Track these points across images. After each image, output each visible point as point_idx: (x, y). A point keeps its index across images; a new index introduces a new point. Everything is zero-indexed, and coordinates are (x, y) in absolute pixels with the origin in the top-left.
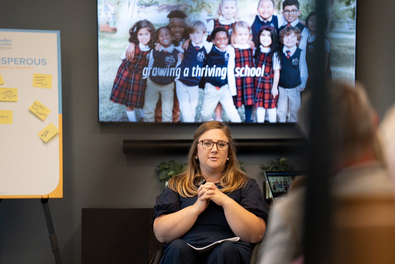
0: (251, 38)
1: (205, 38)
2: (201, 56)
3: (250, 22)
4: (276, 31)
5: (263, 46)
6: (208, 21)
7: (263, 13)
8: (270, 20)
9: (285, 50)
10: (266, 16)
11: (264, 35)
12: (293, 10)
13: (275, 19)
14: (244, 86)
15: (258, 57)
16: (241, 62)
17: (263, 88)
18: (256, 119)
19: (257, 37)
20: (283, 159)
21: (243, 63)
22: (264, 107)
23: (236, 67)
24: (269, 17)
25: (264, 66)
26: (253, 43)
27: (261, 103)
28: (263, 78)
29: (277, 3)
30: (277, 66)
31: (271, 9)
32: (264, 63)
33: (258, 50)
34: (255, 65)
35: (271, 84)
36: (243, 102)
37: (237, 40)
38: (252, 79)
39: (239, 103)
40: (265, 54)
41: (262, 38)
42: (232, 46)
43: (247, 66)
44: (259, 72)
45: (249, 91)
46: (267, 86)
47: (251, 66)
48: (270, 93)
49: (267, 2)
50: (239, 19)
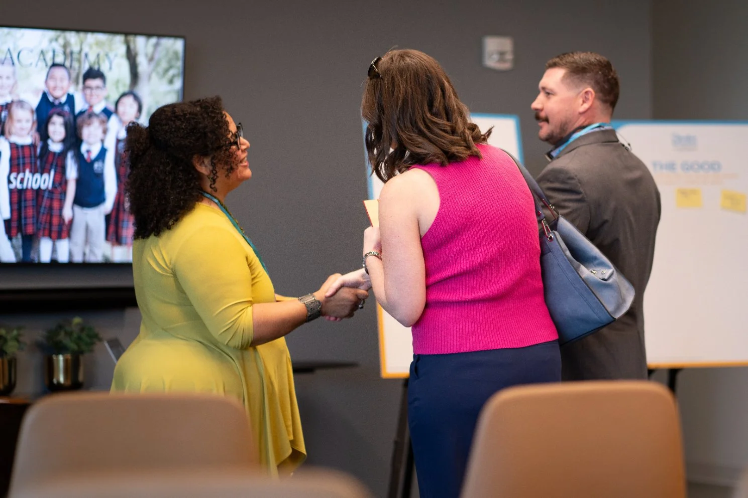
0: (35, 126)
3: (34, 101)
4: (72, 118)
5: (53, 141)
7: (55, 88)
8: (63, 99)
9: (84, 148)
10: (58, 93)
11: (54, 123)
12: (98, 87)
13: (71, 99)
14: (23, 204)
15: (44, 159)
16: (18, 165)
17: (51, 208)
18: (39, 257)
19: (43, 127)
20: (77, 320)
21: (21, 166)
22: (50, 236)
23: (11, 172)
25: (52, 173)
26: (37, 136)
27: (47, 232)
28: (51, 192)
29: (74, 75)
30: (72, 172)
31: (66, 83)
32: (54, 167)
33: (45, 147)
34: (40, 170)
35: (62, 201)
36: (20, 229)
37: (13, 130)
38: (35, 193)
39: (14, 231)
40: (54, 153)
41: (51, 129)
42: (6, 139)
43: (27, 171)
44: (45, 181)
45: (30, 212)
46: (56, 204)
47: (33, 171)
48: (61, 216)
49: (60, 73)
50: (18, 95)
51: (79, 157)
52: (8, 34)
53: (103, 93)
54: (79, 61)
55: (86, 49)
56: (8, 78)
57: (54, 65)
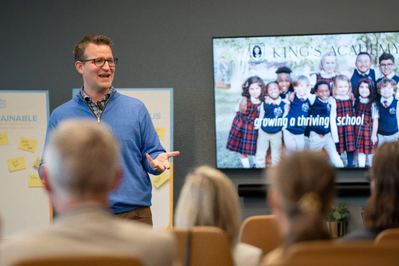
0: (351, 89)
1: (309, 90)
2: (305, 107)
3: (350, 75)
4: (373, 83)
5: (363, 97)
6: (311, 75)
7: (361, 67)
8: (368, 73)
9: (382, 100)
10: (364, 69)
11: (362, 87)
12: (389, 64)
13: (372, 72)
14: (346, 134)
16: (342, 112)
17: (363, 136)
18: (358, 164)
19: (356, 89)
21: (344, 113)
22: (364, 152)
23: (337, 116)
24: (367, 71)
25: (363, 115)
26: (352, 95)
27: (362, 149)
28: (362, 127)
29: (373, 58)
31: (368, 63)
32: (364, 112)
33: (358, 101)
34: (355, 115)
35: (370, 132)
36: (345, 149)
37: (338, 92)
38: (353, 128)
39: (342, 149)
40: (364, 104)
41: (361, 90)
42: (334, 98)
43: (347, 115)
44: (359, 121)
45: (351, 138)
46: (366, 134)
47: (351, 115)
48: (370, 140)
49: (364, 58)
50: (339, 73)
51: (379, 106)
52: (332, 38)
53: (393, 67)
54: (376, 50)
55: (380, 42)
56: (333, 63)
57: (361, 53)
